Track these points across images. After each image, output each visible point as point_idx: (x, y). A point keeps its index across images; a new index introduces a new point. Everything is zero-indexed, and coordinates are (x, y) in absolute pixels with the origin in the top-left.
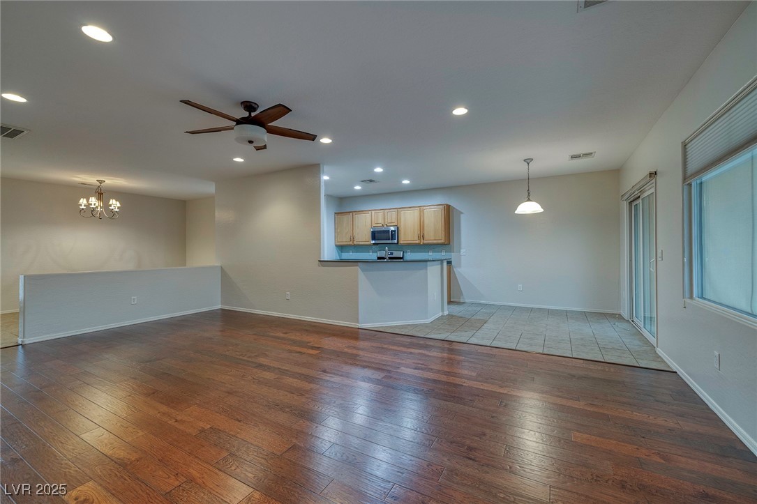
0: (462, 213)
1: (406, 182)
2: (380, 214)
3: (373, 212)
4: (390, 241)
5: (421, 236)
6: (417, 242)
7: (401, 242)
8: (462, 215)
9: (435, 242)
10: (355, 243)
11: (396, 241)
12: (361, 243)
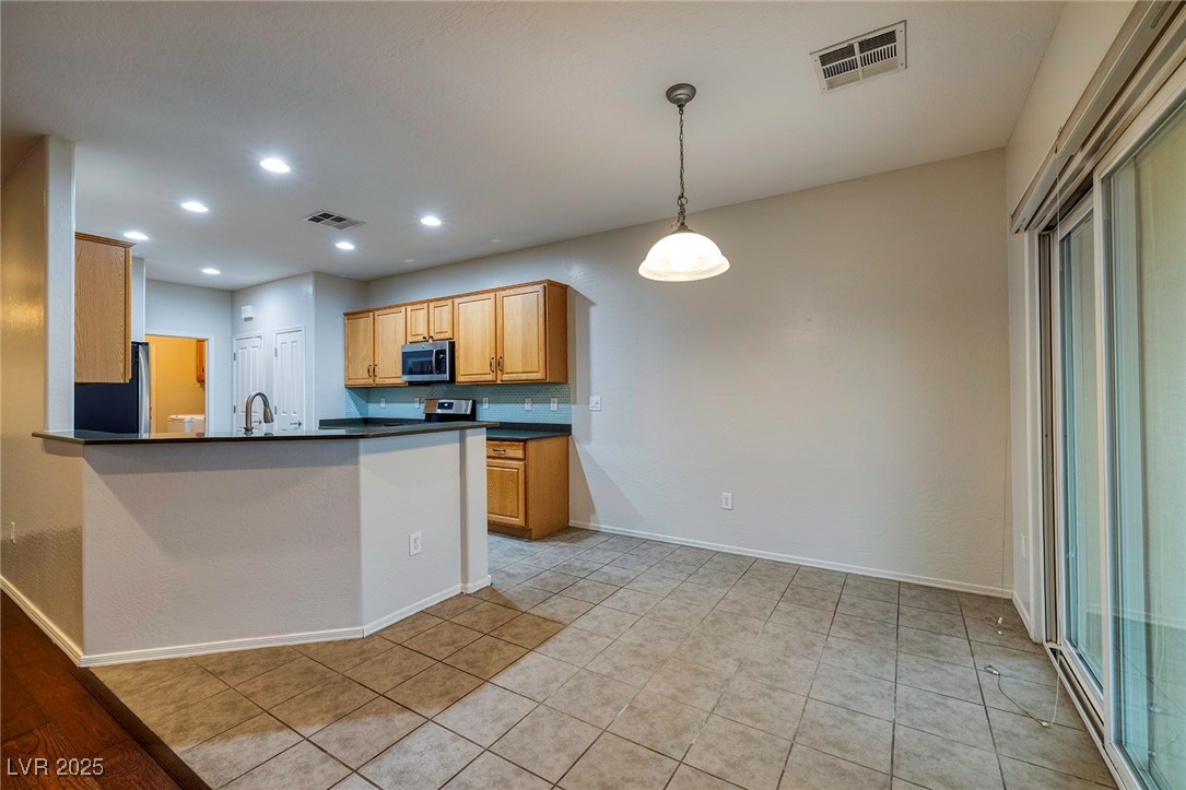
0: (592, 304)
1: (431, 221)
2: (422, 315)
3: (409, 308)
4: (436, 377)
5: (498, 364)
6: (490, 377)
7: (460, 379)
8: (593, 311)
9: (524, 376)
10: (378, 381)
11: (447, 376)
12: (388, 381)
